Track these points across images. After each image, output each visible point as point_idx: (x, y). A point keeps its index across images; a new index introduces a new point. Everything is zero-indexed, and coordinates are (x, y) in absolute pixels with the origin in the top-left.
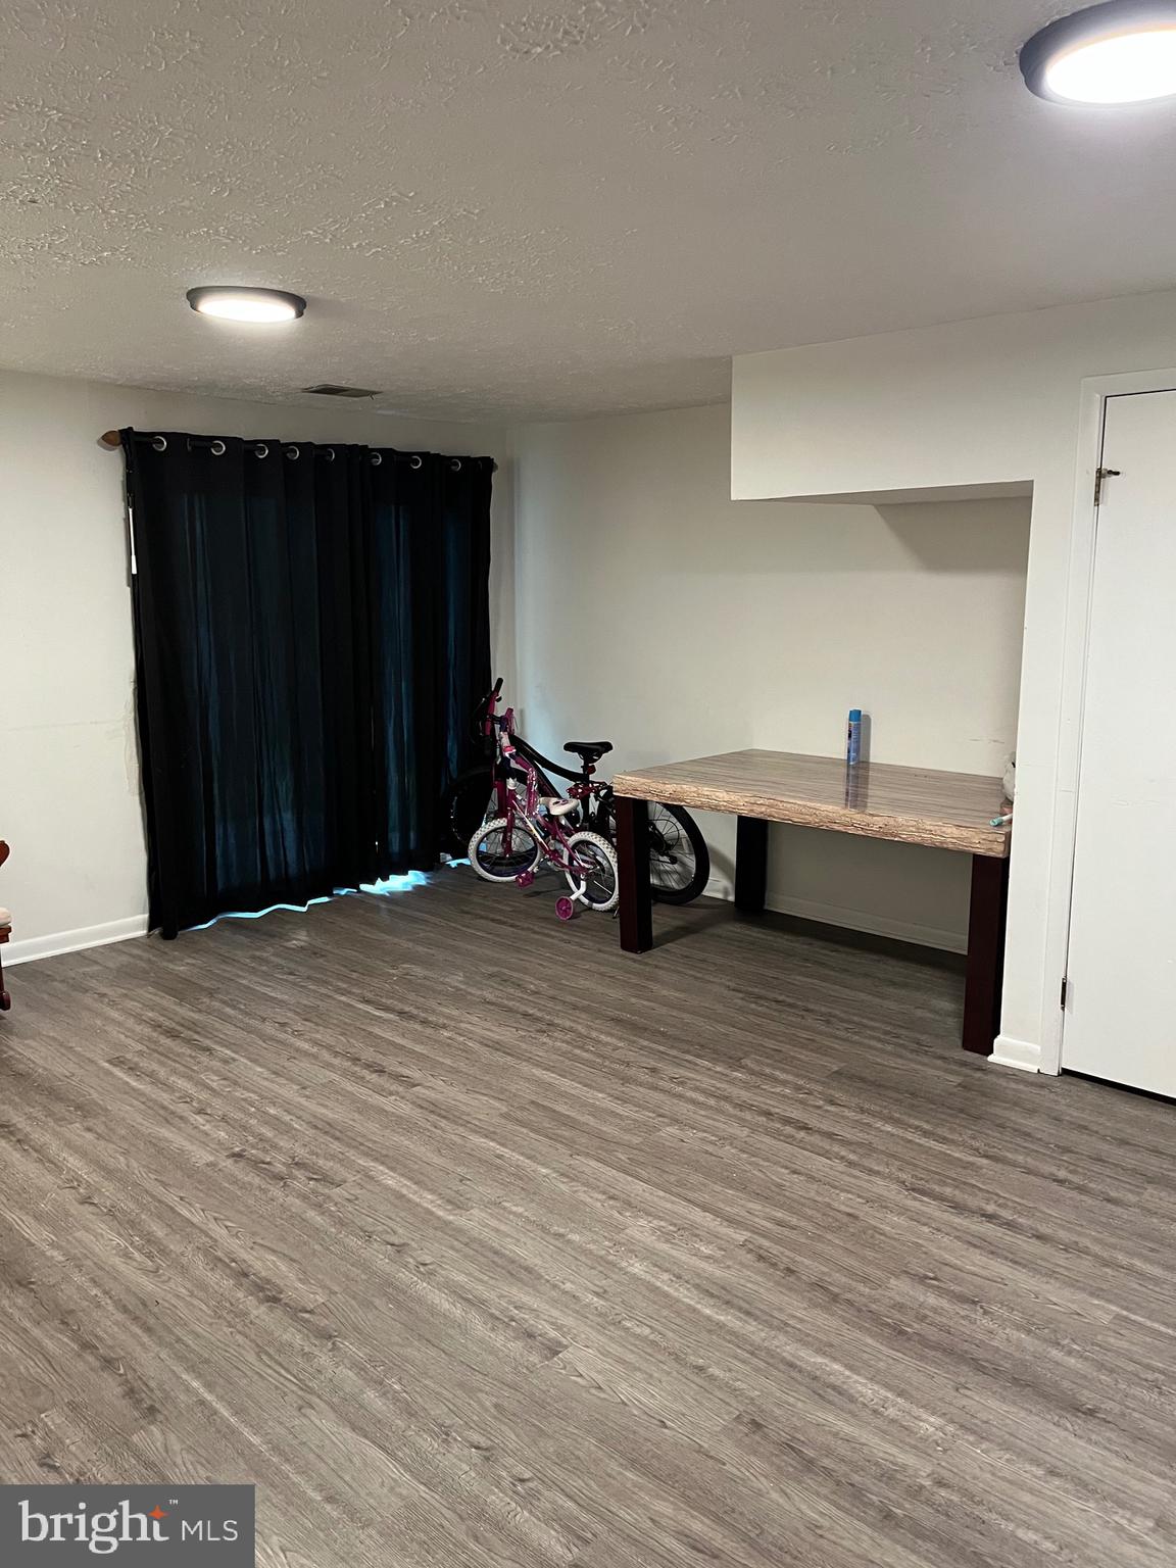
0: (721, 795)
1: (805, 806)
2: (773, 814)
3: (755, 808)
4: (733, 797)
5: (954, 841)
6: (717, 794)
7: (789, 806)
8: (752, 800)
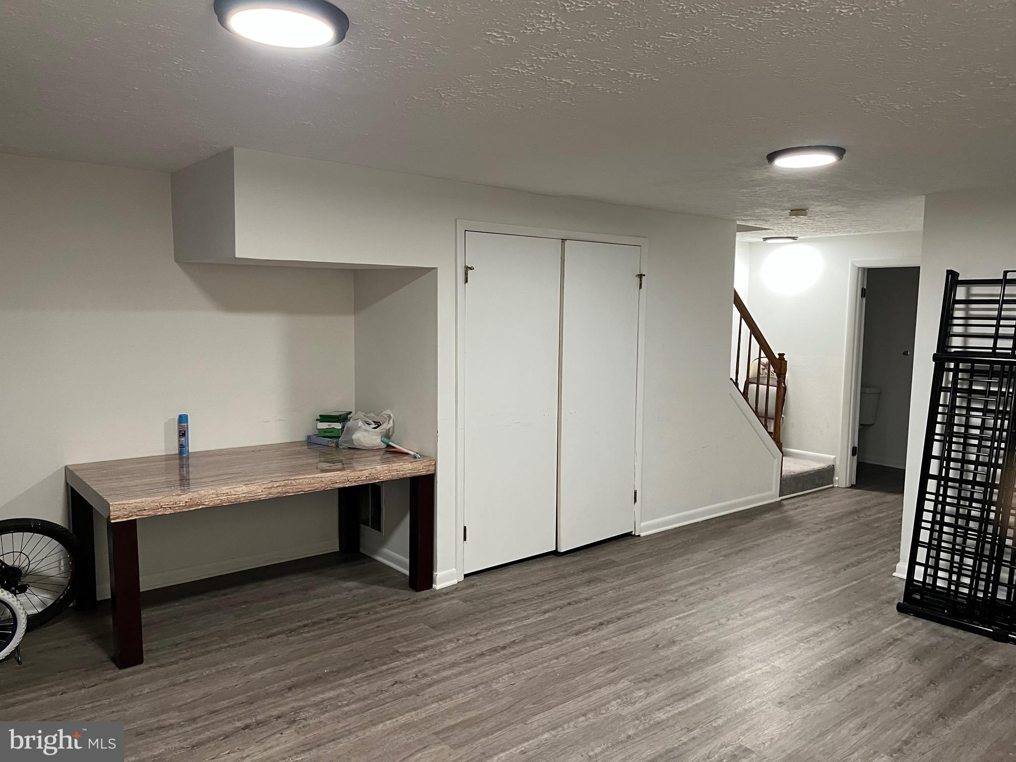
0: (240, 489)
1: (313, 478)
2: (289, 490)
3: (273, 490)
4: (252, 488)
5: (410, 471)
6: (236, 489)
7: (300, 481)
8: (270, 485)
